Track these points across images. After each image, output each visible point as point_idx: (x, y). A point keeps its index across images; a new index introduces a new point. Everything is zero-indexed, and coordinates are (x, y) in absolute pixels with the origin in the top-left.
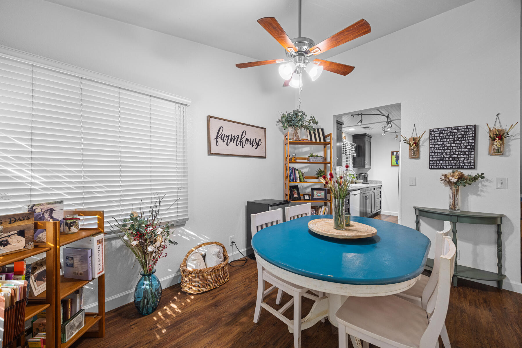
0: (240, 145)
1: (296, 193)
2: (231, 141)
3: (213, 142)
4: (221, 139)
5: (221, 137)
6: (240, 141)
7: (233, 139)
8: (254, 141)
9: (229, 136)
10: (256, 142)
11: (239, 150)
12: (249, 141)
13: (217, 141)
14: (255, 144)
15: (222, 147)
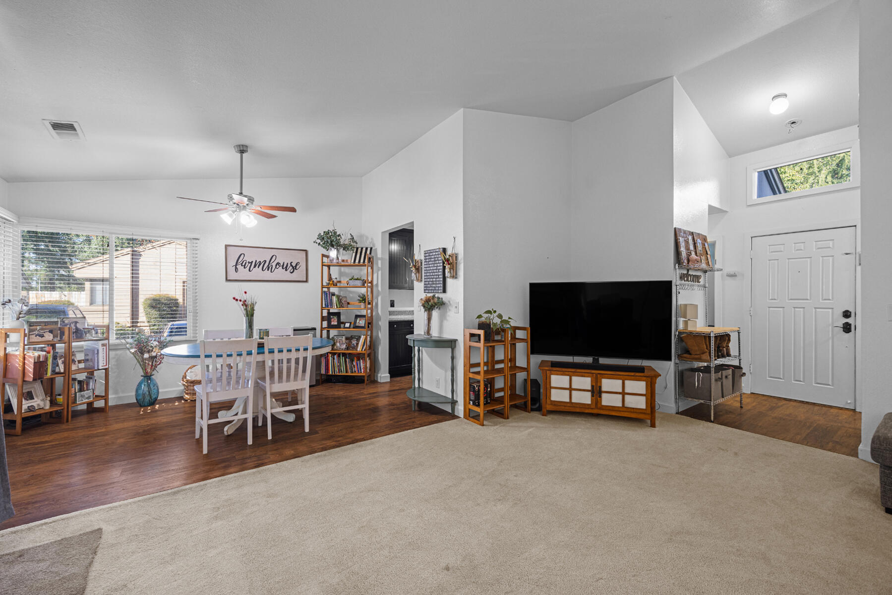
0: (268, 270)
1: (336, 320)
2: (255, 267)
3: (231, 269)
4: (242, 265)
5: (242, 264)
6: (268, 266)
7: (257, 264)
8: (289, 265)
9: (252, 262)
10: (291, 265)
11: (267, 275)
12: (282, 265)
13: (236, 268)
14: (291, 268)
15: (243, 273)
